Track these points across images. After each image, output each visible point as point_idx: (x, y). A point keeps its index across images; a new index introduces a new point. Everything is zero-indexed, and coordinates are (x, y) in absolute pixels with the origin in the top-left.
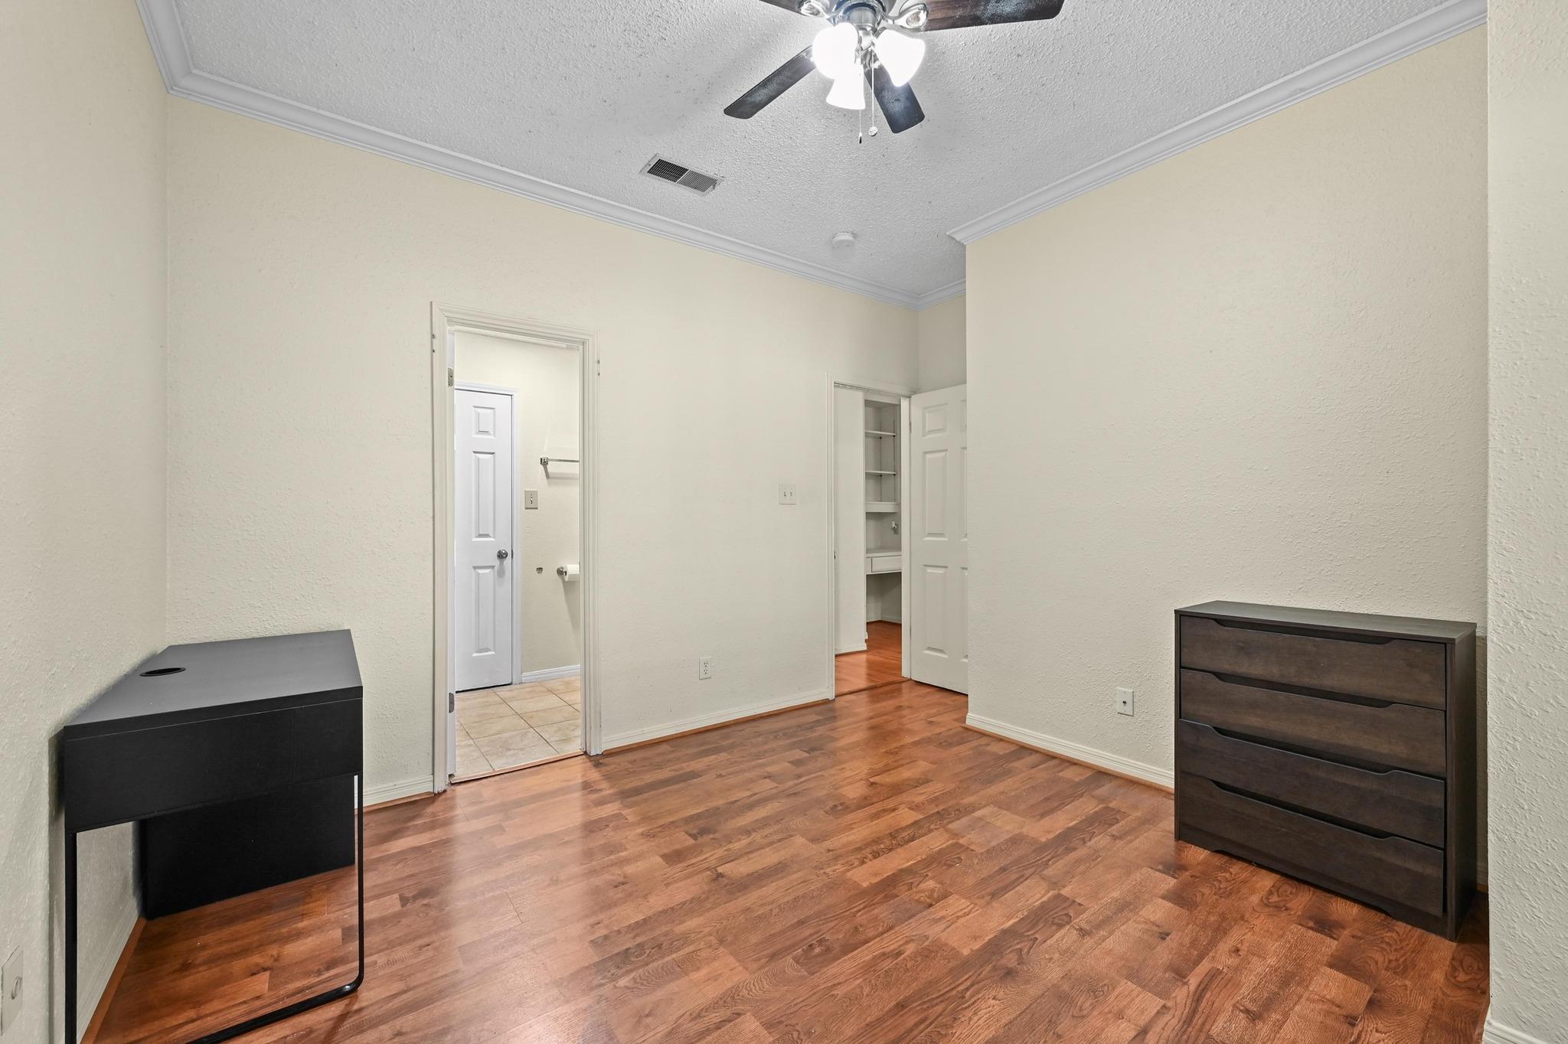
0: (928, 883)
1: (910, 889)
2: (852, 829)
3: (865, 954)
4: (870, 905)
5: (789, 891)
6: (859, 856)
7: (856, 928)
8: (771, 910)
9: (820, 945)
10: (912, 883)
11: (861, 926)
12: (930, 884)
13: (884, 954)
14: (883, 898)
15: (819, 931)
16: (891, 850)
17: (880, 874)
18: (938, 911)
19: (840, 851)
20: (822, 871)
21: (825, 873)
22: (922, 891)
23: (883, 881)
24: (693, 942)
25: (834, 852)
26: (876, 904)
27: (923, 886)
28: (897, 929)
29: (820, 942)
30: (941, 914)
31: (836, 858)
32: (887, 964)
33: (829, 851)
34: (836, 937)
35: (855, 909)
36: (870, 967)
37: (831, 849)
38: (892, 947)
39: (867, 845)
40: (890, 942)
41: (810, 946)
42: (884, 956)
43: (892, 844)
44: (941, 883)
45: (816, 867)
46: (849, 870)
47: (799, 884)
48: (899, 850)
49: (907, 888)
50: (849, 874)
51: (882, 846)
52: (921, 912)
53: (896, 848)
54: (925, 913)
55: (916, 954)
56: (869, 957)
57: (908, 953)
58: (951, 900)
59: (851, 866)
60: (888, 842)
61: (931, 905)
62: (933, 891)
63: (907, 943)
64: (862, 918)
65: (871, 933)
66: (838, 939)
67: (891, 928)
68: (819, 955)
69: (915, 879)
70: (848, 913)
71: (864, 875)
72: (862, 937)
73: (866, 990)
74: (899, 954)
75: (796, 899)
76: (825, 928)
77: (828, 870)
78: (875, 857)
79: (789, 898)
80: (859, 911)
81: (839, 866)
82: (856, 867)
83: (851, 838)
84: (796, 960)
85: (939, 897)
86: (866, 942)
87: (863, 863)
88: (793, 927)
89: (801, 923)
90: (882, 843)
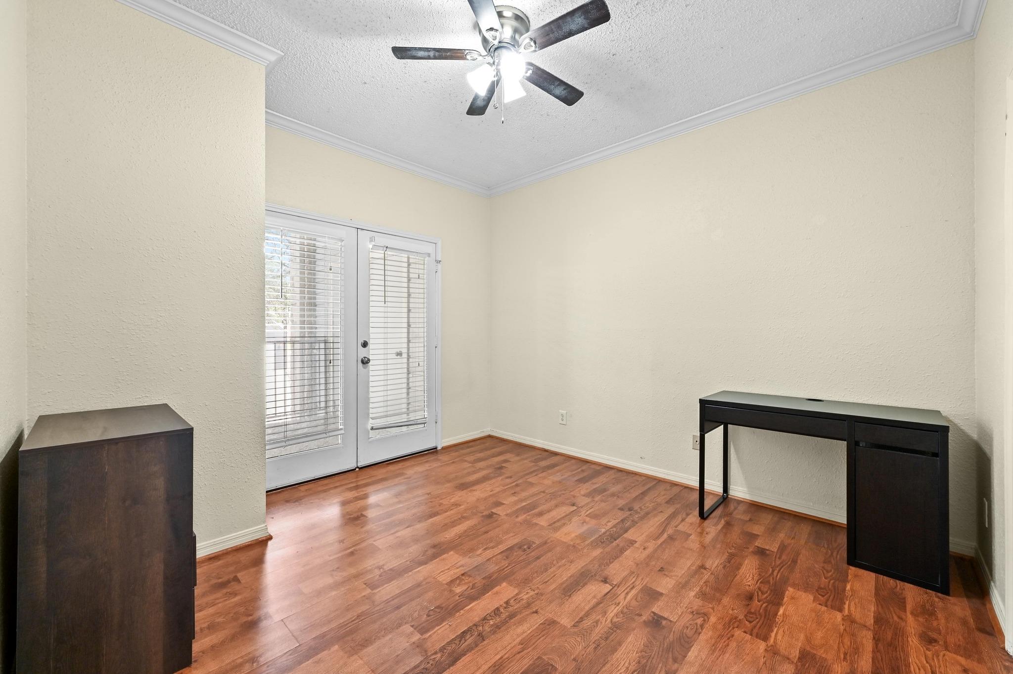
0: (460, 590)
1: (474, 585)
2: (521, 643)
3: (502, 547)
4: (500, 571)
5: (553, 575)
6: (511, 609)
7: (507, 558)
8: (558, 563)
9: (525, 549)
10: (472, 589)
11: (505, 559)
12: (458, 590)
13: (493, 548)
14: (492, 576)
15: (527, 555)
16: (485, 619)
17: (494, 594)
18: (458, 572)
19: (527, 613)
20: (536, 592)
21: (534, 591)
22: (466, 583)
23: (492, 588)
24: (588, 545)
25: (531, 611)
26: (496, 572)
27: (465, 588)
28: (485, 560)
29: (525, 550)
30: (458, 570)
31: (528, 605)
32: (492, 545)
33: (536, 612)
34: (517, 553)
35: (510, 567)
36: (499, 543)
37: (535, 614)
38: (488, 551)
39: (504, 622)
40: (489, 553)
41: (529, 548)
42: (492, 548)
43: (483, 626)
44: (451, 591)
45: (542, 594)
46: (517, 594)
47: (548, 581)
48: (477, 619)
49: (476, 585)
50: (516, 591)
51: (492, 622)
52: (469, 570)
53: (479, 622)
54: (468, 570)
55: (477, 549)
56: (499, 547)
57: (480, 550)
58: (449, 579)
59: (516, 598)
60: (487, 628)
61: (463, 575)
62: (459, 585)
63: (481, 554)
64: (505, 563)
65: (499, 557)
66: (516, 552)
67: (488, 560)
68: (524, 545)
69: (468, 593)
70: (513, 565)
71: (505, 592)
72: (503, 554)
73: (501, 536)
74: (485, 549)
75: (546, 570)
76: (524, 557)
77: (532, 593)
78: (498, 609)
79: (552, 570)
80: (506, 567)
81: (525, 597)
82: (512, 598)
83: (519, 630)
84: (534, 543)
85: (456, 580)
86: (502, 552)
87: (507, 603)
88: (541, 556)
89: (538, 558)
90: (492, 625)
